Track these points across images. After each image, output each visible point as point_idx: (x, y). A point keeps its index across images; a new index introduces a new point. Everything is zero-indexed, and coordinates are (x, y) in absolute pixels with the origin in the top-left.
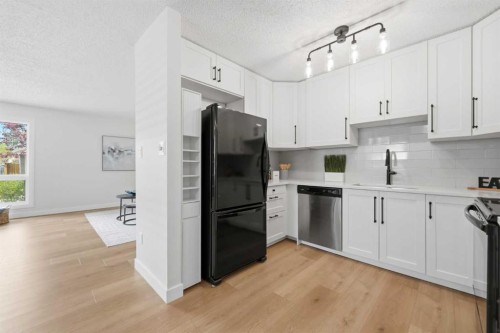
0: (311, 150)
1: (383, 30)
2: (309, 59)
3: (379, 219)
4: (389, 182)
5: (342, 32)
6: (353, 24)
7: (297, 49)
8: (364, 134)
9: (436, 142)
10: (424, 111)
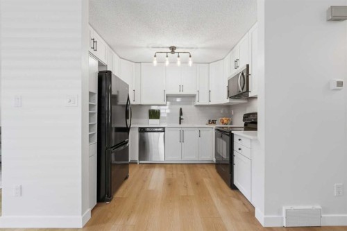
0: (141, 106)
1: (190, 56)
2: (155, 56)
3: (182, 141)
4: (180, 123)
5: (173, 49)
6: (178, 48)
7: (148, 47)
8: (169, 98)
9: (196, 106)
10: (195, 93)
